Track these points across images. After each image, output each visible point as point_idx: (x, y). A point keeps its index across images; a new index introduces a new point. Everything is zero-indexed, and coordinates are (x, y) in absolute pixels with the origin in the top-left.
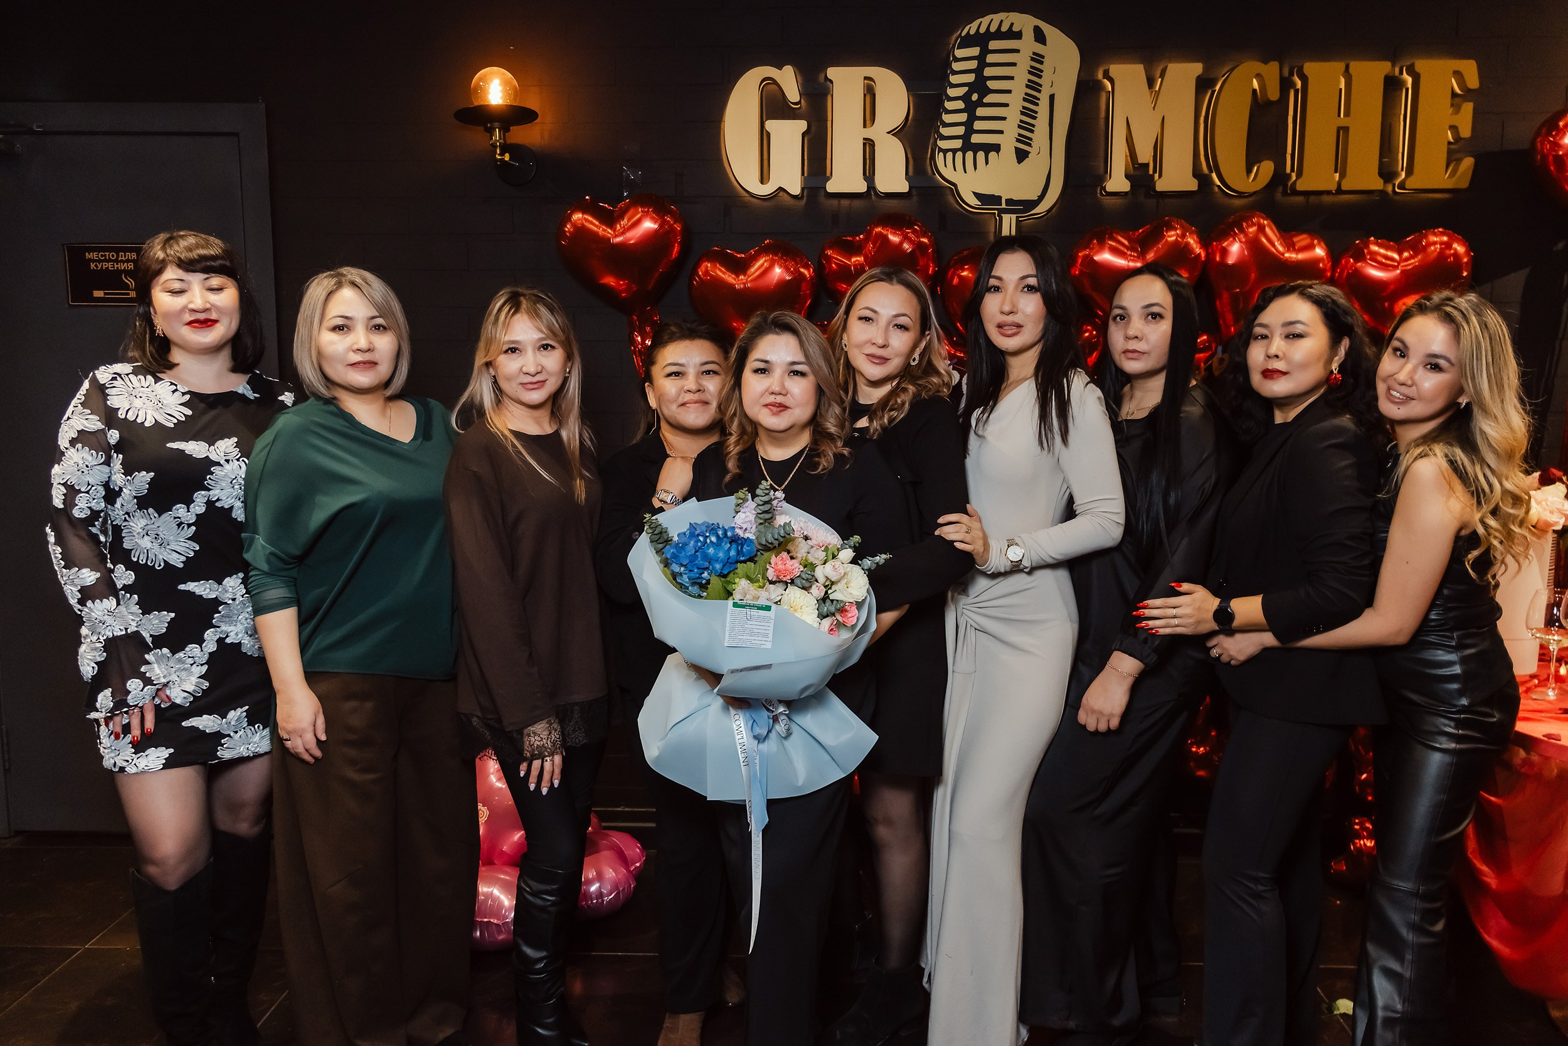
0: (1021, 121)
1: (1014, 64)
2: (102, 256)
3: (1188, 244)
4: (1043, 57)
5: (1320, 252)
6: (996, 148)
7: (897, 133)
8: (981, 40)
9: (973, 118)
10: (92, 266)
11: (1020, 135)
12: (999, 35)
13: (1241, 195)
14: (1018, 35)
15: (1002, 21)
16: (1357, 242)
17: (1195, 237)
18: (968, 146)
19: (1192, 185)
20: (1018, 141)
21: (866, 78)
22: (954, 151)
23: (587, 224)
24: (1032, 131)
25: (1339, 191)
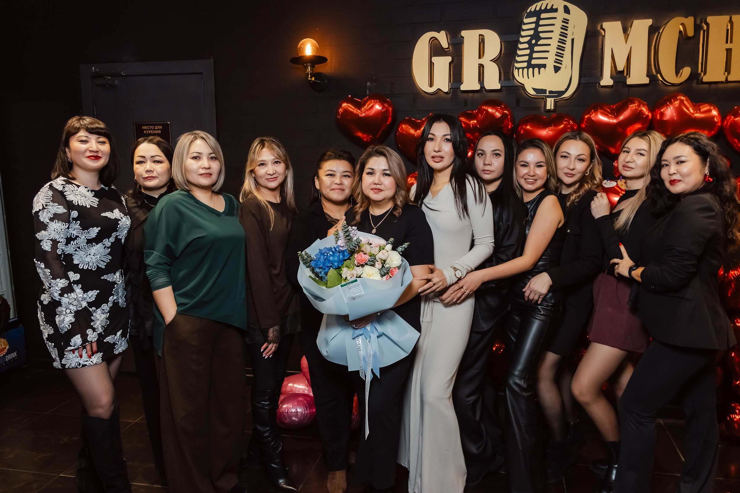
0: (557, 52)
1: (554, 25)
2: (148, 128)
3: (642, 110)
4: (568, 20)
5: (715, 113)
6: (544, 66)
7: (494, 61)
8: (537, 14)
9: (532, 52)
10: (145, 132)
11: (556, 59)
12: (546, 11)
13: (673, 85)
14: (556, 10)
15: (547, 4)
16: (735, 107)
17: (646, 107)
18: (530, 66)
19: (646, 81)
20: (555, 62)
21: (480, 35)
22: (523, 68)
23: (349, 108)
24: (562, 57)
25: (727, 81)
